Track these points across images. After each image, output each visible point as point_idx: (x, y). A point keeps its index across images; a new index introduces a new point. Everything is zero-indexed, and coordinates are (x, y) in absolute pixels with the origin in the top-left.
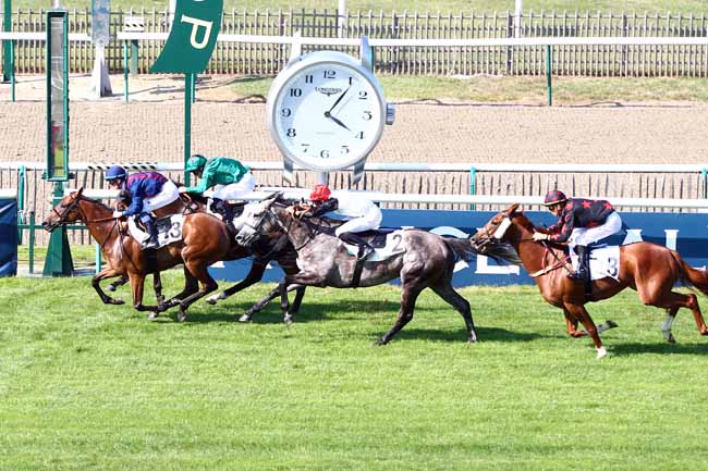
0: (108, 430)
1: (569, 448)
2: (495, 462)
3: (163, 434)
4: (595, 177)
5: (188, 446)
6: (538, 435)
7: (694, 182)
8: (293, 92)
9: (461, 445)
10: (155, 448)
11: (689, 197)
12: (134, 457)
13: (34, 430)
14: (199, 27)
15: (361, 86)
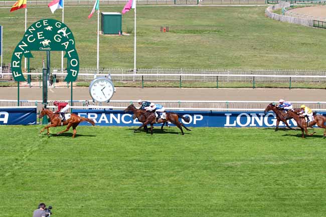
8: (95, 86)
11: (176, 107)
15: (109, 84)
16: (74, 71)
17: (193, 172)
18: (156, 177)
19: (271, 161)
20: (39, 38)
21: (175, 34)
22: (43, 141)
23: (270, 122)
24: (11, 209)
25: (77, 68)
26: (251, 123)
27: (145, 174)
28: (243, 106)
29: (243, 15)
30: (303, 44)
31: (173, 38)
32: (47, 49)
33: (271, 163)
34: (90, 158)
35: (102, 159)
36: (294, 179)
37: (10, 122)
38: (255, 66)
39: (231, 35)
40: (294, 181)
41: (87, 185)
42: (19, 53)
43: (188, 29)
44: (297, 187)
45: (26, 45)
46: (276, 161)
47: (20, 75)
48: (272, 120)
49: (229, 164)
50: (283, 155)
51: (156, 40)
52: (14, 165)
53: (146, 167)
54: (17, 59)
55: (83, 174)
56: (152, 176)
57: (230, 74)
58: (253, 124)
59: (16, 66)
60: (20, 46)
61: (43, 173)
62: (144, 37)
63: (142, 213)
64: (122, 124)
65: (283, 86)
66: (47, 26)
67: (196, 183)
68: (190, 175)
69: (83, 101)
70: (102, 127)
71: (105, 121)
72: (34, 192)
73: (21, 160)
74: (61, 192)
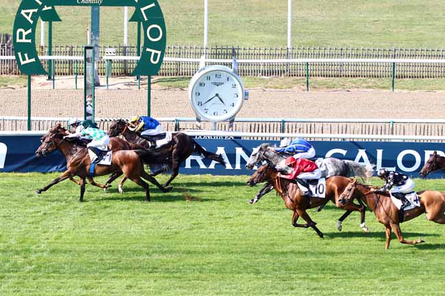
0: (124, 245)
1: (343, 253)
2: (309, 260)
3: (151, 247)
4: (340, 125)
5: (163, 253)
6: (328, 247)
7: (387, 127)
8: (201, 84)
9: (292, 252)
10: (147, 254)
11: (385, 134)
12: (138, 258)
13: (89, 245)
14: (155, 53)
15: (233, 82)
16: (154, 51)
42: (31, 11)
47: (33, 60)
54: (26, 25)
59: (24, 40)
73: (36, 252)
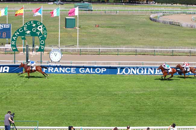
8: (52, 54)
15: (59, 53)
16: (42, 46)
17: (96, 97)
18: (77, 99)
19: (137, 91)
20: (25, 30)
21: (102, 28)
22: (25, 81)
23: (140, 72)
24: (2, 114)
25: (44, 45)
26: (130, 73)
27: (72, 98)
28: (127, 64)
29: (138, 19)
30: (165, 33)
31: (101, 30)
32: (29, 35)
33: (137, 92)
34: (46, 89)
35: (52, 90)
36: (146, 100)
37: (10, 72)
38: (139, 44)
39: (130, 29)
40: (146, 102)
41: (42, 103)
42: (15, 37)
43: (110, 26)
44: (147, 104)
45: (18, 34)
46: (139, 91)
47: (15, 48)
48: (141, 71)
49: (115, 93)
50: (143, 89)
51: (92, 31)
52: (7, 93)
53: (73, 94)
54: (14, 41)
55: (41, 97)
56: (75, 99)
57: (125, 48)
58: (131, 73)
59: (13, 44)
60: (15, 34)
61: (21, 97)
62: (87, 30)
63: (66, 117)
64: (65, 73)
65: (151, 54)
66: (33, 24)
67: (97, 102)
68: (94, 98)
69: (47, 61)
70: (55, 74)
71: (57, 71)
72: (14, 106)
73: (12, 90)
74: (28, 106)
